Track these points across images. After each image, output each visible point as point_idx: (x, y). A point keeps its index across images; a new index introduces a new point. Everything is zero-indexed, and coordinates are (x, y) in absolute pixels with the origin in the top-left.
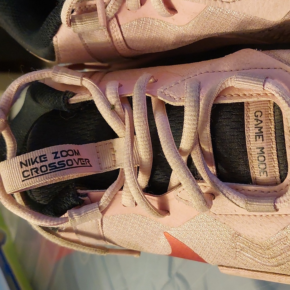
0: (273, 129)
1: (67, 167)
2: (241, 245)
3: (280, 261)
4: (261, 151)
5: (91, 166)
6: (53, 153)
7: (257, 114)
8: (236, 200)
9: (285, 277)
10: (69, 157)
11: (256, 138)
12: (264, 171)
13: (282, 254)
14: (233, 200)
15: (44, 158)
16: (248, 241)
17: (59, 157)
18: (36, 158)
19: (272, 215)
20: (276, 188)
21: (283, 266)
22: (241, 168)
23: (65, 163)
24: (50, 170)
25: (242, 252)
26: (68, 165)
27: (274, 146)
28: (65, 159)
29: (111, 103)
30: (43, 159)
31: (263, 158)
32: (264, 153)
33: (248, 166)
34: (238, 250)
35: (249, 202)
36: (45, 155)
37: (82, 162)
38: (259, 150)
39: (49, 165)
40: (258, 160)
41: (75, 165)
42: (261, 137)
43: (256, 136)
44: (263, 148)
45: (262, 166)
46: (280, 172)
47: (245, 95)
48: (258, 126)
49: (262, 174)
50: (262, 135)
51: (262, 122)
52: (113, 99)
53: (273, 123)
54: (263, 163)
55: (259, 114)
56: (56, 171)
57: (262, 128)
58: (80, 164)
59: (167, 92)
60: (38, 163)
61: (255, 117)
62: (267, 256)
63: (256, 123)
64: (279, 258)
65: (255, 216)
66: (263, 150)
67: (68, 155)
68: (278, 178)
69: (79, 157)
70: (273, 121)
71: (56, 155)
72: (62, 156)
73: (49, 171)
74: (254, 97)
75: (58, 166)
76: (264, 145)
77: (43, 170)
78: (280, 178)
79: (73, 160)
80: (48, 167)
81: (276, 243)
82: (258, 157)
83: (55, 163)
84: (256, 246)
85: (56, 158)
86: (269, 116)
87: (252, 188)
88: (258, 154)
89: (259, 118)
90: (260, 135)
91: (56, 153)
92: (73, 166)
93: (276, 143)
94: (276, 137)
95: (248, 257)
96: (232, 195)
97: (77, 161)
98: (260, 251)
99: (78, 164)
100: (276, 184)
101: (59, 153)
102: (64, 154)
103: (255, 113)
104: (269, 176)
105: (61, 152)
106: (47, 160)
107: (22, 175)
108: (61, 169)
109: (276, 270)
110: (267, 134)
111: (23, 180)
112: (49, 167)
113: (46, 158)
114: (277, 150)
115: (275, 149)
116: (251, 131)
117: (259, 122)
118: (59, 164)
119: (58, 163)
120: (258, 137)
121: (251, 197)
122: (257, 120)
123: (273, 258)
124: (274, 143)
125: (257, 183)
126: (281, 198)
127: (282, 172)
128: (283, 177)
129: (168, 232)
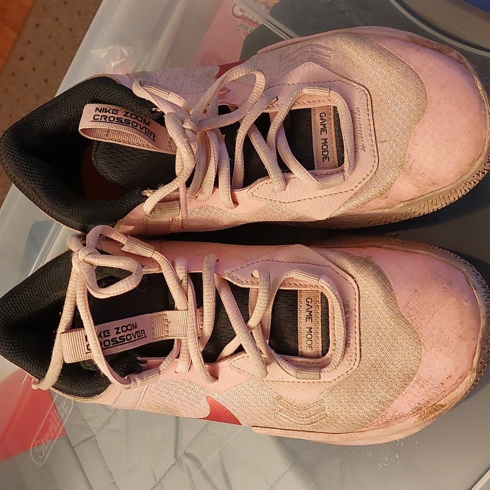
0: (320, 314)
1: (126, 341)
2: (281, 407)
3: (313, 420)
4: (310, 330)
5: (146, 337)
6: (115, 329)
7: (308, 300)
8: (288, 369)
9: (313, 434)
10: (128, 332)
11: (306, 320)
12: (310, 347)
13: (316, 414)
14: (285, 369)
15: (108, 333)
16: (288, 404)
17: (120, 333)
18: (101, 332)
19: (313, 382)
20: (319, 360)
21: (315, 424)
22: (292, 343)
23: (125, 337)
24: (112, 344)
25: (280, 413)
26: (127, 340)
27: (320, 327)
28: (125, 334)
29: (180, 278)
30: (106, 334)
31: (311, 336)
32: (311, 332)
33: (297, 342)
34: (277, 411)
35: (299, 371)
36: (109, 330)
37: (139, 335)
38: (308, 329)
39: (112, 340)
40: (307, 337)
41: (133, 339)
42: (310, 319)
43: (306, 318)
44: (311, 328)
45: (309, 342)
46: (322, 348)
47: (301, 285)
48: (309, 310)
49: (308, 348)
50: (312, 318)
51: (312, 307)
52: (182, 275)
53: (320, 309)
54: (310, 340)
55: (309, 300)
56: (117, 346)
57: (311, 312)
58: (137, 338)
59: (234, 274)
60: (102, 337)
61: (306, 303)
62: (302, 416)
63: (307, 307)
64: (313, 417)
65: (299, 382)
66: (311, 330)
67: (127, 329)
68: (320, 353)
69: (137, 330)
70: (320, 307)
71: (118, 330)
72: (123, 331)
73: (111, 346)
74: (308, 287)
75: (119, 341)
76: (312, 326)
77: (106, 344)
78: (322, 351)
79: (131, 334)
80: (110, 341)
81: (313, 405)
82: (307, 335)
83: (117, 338)
84: (294, 407)
85: (117, 333)
86: (318, 302)
87: (299, 359)
88: (307, 332)
89: (309, 304)
90: (309, 317)
91: (118, 328)
92: (131, 340)
93: (322, 325)
94: (321, 320)
95: (285, 417)
96: (284, 365)
97: (134, 335)
98: (297, 412)
99: (135, 338)
100: (318, 357)
101: (120, 328)
102: (124, 329)
103: (307, 300)
104: (313, 350)
105: (122, 328)
106: (110, 335)
107: (86, 348)
108: (121, 343)
109: (308, 427)
110: (315, 317)
111: (86, 352)
112: (112, 341)
113: (109, 333)
114: (322, 331)
115: (320, 329)
116: (302, 314)
117: (310, 307)
118: (120, 339)
119: (120, 337)
120: (308, 319)
121: (300, 367)
122: (308, 305)
123: (308, 417)
124: (320, 325)
125: (303, 356)
126: (325, 369)
127: (324, 348)
128: (325, 351)
129: (212, 396)
